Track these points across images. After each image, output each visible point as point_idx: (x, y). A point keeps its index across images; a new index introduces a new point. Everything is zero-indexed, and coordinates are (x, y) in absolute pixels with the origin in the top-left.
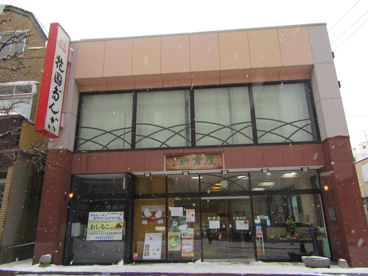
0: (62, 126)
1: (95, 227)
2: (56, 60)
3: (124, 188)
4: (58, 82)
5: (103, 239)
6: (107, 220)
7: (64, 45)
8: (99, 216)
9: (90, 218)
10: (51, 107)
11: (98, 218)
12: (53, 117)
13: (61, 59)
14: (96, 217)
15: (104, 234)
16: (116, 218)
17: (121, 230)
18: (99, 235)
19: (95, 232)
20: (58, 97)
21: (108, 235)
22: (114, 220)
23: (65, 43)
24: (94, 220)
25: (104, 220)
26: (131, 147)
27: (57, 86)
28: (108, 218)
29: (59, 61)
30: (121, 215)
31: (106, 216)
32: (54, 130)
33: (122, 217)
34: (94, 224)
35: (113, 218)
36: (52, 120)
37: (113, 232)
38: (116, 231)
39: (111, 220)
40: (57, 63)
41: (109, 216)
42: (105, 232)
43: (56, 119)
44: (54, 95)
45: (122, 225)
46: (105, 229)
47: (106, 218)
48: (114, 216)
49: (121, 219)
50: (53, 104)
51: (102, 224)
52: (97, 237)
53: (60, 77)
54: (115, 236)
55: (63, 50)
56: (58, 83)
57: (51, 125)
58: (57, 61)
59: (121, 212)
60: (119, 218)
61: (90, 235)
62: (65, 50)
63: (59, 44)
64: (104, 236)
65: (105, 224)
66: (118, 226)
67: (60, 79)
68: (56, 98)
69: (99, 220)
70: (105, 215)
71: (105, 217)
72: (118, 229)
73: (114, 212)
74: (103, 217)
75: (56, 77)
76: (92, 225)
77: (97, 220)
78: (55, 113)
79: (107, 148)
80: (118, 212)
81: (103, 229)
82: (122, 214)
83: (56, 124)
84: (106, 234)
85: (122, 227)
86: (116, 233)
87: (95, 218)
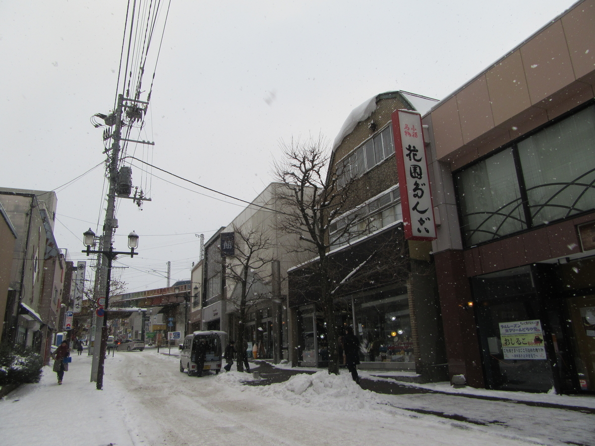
0: (438, 222)
1: (510, 342)
2: (406, 152)
3: (533, 286)
4: (416, 175)
5: (523, 358)
6: (521, 332)
7: (413, 129)
8: (511, 328)
9: (502, 331)
10: (415, 208)
11: (511, 330)
12: (421, 219)
13: (414, 147)
14: (508, 329)
15: (522, 350)
16: (531, 329)
17: (542, 345)
18: (517, 353)
19: (512, 348)
20: (423, 192)
21: (528, 353)
22: (530, 331)
23: (413, 126)
24: (507, 333)
25: (518, 332)
26: (527, 226)
27: (416, 181)
28: (522, 329)
29: (411, 151)
30: (537, 325)
31: (519, 327)
32: (428, 231)
33: (539, 327)
34: (507, 338)
35: (527, 329)
36: (421, 222)
37: (532, 349)
38: (536, 348)
39: (527, 332)
40: (408, 155)
41: (523, 327)
42: (523, 348)
43: (426, 219)
44: (416, 193)
45: (542, 338)
46: (522, 345)
47: (520, 330)
48: (529, 326)
49: (539, 330)
50: (418, 203)
51: (517, 337)
52: (515, 356)
53: (418, 169)
54: (536, 353)
55: (413, 136)
56: (417, 177)
57: (422, 228)
58: (408, 152)
59: (537, 320)
60: (535, 329)
61: (507, 353)
62: (416, 133)
63: (406, 132)
64: (523, 353)
65: (521, 338)
66: (537, 340)
67: (418, 170)
68: (420, 194)
69: (512, 332)
70: (517, 326)
71: (518, 329)
72: (538, 344)
73: (528, 321)
74: (516, 328)
75: (412, 171)
76: (506, 340)
77: (509, 333)
78: (423, 212)
79: (497, 235)
80: (533, 321)
81: (520, 344)
82: (538, 322)
83: (429, 225)
84: (525, 350)
85: (543, 342)
86: (536, 349)
87: (507, 331)
